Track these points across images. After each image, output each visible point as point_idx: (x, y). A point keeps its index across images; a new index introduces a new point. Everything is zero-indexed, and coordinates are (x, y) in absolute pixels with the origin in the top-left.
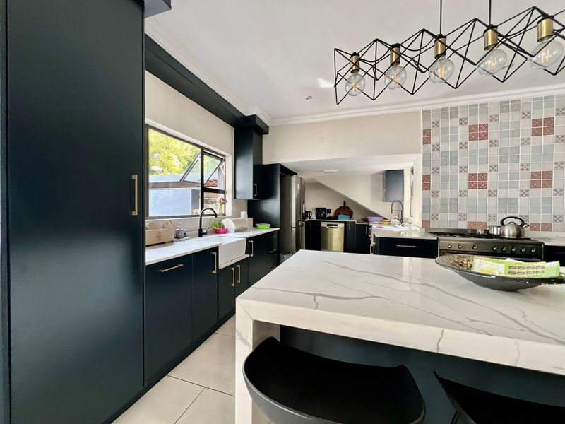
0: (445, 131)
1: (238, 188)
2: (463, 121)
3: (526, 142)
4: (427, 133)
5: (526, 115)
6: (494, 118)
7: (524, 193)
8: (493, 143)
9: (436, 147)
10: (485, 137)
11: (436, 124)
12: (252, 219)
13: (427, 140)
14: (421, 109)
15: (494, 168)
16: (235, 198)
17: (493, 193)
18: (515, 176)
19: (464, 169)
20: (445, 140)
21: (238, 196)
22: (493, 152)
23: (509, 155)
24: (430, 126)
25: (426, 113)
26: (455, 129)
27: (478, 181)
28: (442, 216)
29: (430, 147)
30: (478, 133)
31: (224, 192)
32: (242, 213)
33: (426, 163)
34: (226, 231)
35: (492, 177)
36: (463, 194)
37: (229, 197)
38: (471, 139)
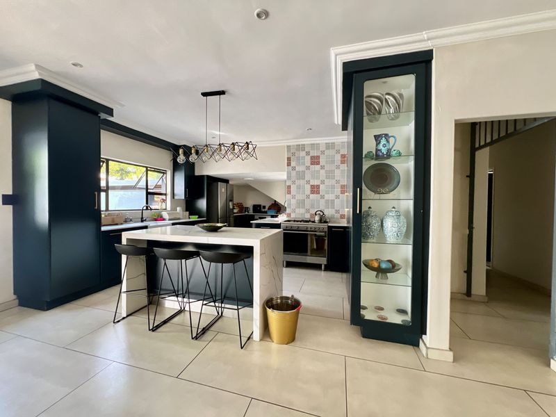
0: (298, 159)
1: (175, 192)
2: (308, 153)
3: (338, 167)
4: (289, 159)
5: (338, 152)
6: (323, 152)
7: (337, 197)
8: (322, 167)
9: (294, 169)
10: (318, 163)
11: (294, 154)
12: (188, 213)
13: (289, 164)
14: (286, 144)
15: (323, 182)
16: (173, 198)
17: (322, 197)
18: (333, 187)
19: (308, 182)
20: (298, 164)
21: (176, 198)
22: (323, 172)
23: (330, 175)
24: (290, 155)
25: (289, 147)
26: (303, 158)
27: (315, 189)
28: (297, 210)
29: (290, 168)
30: (315, 161)
31: (166, 195)
32: (178, 208)
33: (289, 177)
34: (164, 220)
35: (322, 187)
36: (308, 197)
37: (169, 197)
38: (312, 164)
